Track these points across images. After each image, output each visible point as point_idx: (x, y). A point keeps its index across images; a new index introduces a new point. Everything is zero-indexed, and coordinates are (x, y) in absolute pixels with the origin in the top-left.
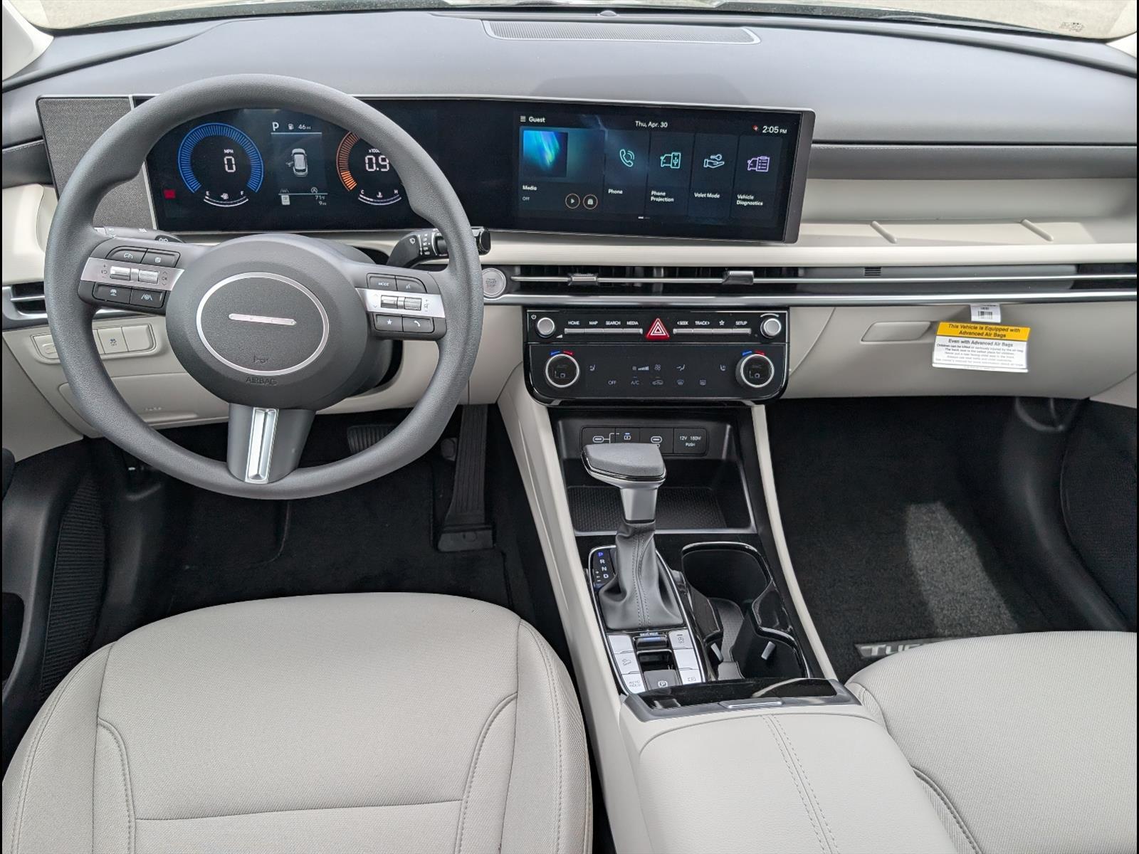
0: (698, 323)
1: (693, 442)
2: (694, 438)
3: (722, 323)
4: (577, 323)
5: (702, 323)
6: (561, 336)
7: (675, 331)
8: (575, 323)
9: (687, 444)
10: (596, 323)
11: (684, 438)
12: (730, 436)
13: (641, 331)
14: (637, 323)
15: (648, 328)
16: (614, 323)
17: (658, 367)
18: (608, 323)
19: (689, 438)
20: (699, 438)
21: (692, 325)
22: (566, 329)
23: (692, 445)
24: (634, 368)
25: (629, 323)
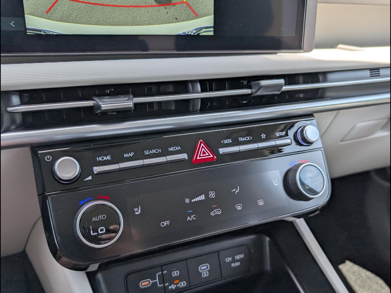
0: (241, 139)
1: (237, 261)
2: (238, 257)
3: (263, 136)
4: (108, 158)
5: (245, 139)
6: (90, 178)
7: (222, 151)
8: (105, 158)
9: (233, 265)
10: (131, 154)
11: (229, 259)
12: (270, 246)
13: (184, 156)
14: (179, 148)
15: (192, 152)
16: (154, 151)
17: (212, 195)
18: (147, 153)
19: (233, 258)
20: (242, 256)
21: (236, 143)
22: (95, 168)
23: (238, 264)
24: (187, 201)
25: (172, 149)
